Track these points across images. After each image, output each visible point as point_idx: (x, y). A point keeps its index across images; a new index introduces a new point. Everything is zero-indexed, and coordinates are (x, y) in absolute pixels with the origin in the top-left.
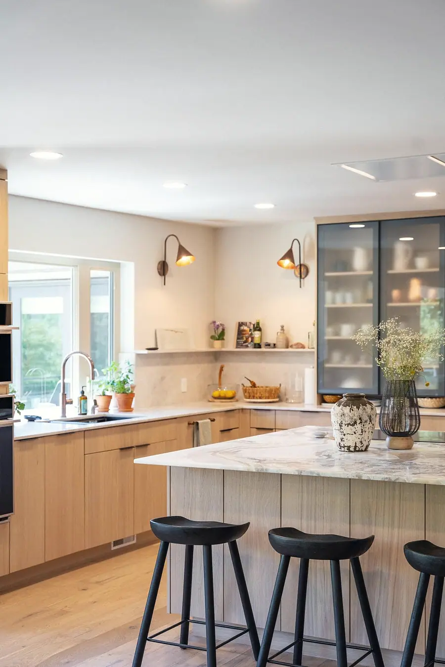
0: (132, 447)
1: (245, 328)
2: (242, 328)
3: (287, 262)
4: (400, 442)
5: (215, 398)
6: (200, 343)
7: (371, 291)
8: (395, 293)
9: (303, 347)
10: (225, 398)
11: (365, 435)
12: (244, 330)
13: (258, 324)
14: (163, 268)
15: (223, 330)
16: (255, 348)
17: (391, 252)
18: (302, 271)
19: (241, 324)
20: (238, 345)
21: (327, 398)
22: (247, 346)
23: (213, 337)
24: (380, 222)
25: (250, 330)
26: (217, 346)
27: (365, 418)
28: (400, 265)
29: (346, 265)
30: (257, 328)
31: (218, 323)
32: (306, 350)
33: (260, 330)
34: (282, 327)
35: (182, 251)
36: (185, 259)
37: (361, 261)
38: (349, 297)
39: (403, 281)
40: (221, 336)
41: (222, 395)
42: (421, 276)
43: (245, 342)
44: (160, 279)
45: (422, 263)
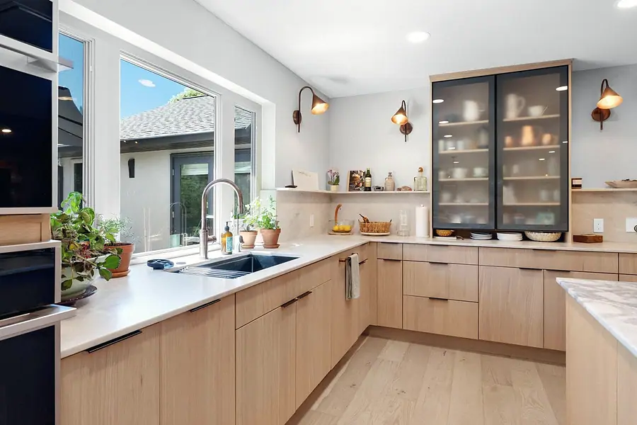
0: (294, 301)
1: (357, 175)
2: (353, 175)
3: (399, 117)
5: (335, 231)
7: (484, 139)
8: (508, 140)
9: (411, 190)
10: (344, 231)
12: (355, 177)
13: (368, 171)
14: (298, 117)
15: (338, 177)
16: (365, 191)
18: (407, 128)
19: (352, 173)
20: (351, 189)
21: (439, 232)
22: (359, 190)
23: (329, 183)
24: (496, 75)
25: (361, 177)
26: (333, 189)
28: (512, 114)
29: (457, 117)
30: (368, 175)
31: (333, 171)
32: (413, 192)
33: (370, 176)
34: (390, 173)
35: (316, 100)
36: (318, 107)
37: (472, 112)
38: (461, 144)
39: (516, 128)
40: (337, 182)
41: (341, 229)
42: (534, 123)
43: (357, 186)
44: (295, 127)
45: (536, 112)
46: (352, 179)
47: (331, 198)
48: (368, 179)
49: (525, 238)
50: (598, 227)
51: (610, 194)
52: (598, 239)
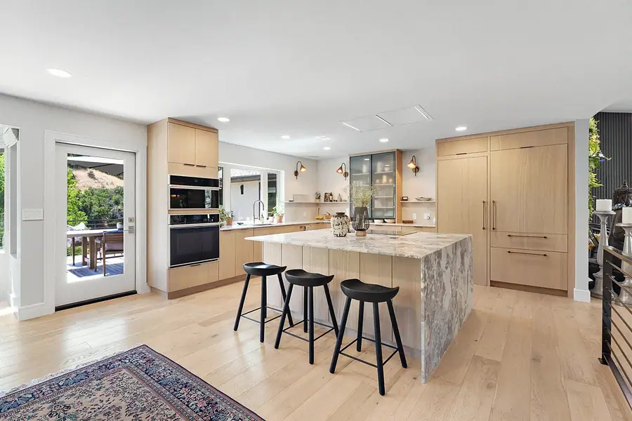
3: (340, 171)
4: (360, 233)
5: (315, 219)
6: (312, 200)
7: (369, 180)
8: (377, 181)
9: (346, 201)
10: (319, 219)
11: (344, 230)
13: (331, 193)
14: (296, 173)
15: (320, 195)
16: (330, 202)
17: (376, 167)
18: (346, 175)
19: (325, 194)
20: (325, 201)
22: (328, 201)
23: (316, 198)
24: (371, 155)
25: (329, 195)
26: (318, 201)
27: (343, 222)
28: (379, 170)
29: (360, 171)
30: (331, 195)
31: (318, 193)
34: (339, 194)
35: (302, 167)
36: (303, 170)
37: (365, 169)
38: (361, 183)
39: (380, 176)
40: (319, 198)
42: (386, 174)
44: (296, 177)
45: (387, 170)
46: (326, 196)
47: (317, 204)
48: (331, 197)
49: (384, 222)
50: (414, 217)
51: (419, 203)
52: (411, 222)
